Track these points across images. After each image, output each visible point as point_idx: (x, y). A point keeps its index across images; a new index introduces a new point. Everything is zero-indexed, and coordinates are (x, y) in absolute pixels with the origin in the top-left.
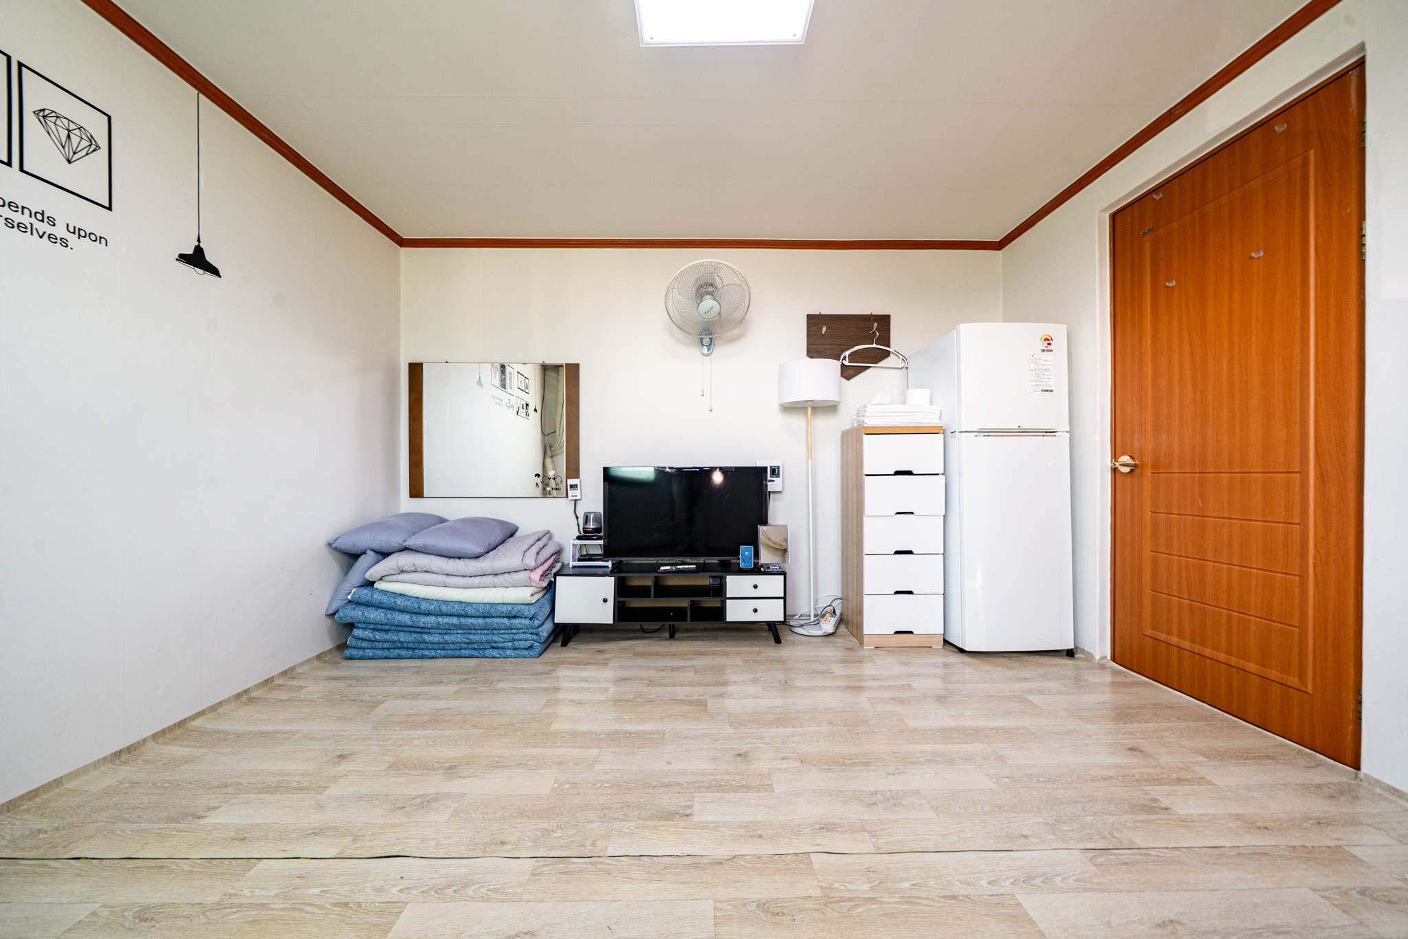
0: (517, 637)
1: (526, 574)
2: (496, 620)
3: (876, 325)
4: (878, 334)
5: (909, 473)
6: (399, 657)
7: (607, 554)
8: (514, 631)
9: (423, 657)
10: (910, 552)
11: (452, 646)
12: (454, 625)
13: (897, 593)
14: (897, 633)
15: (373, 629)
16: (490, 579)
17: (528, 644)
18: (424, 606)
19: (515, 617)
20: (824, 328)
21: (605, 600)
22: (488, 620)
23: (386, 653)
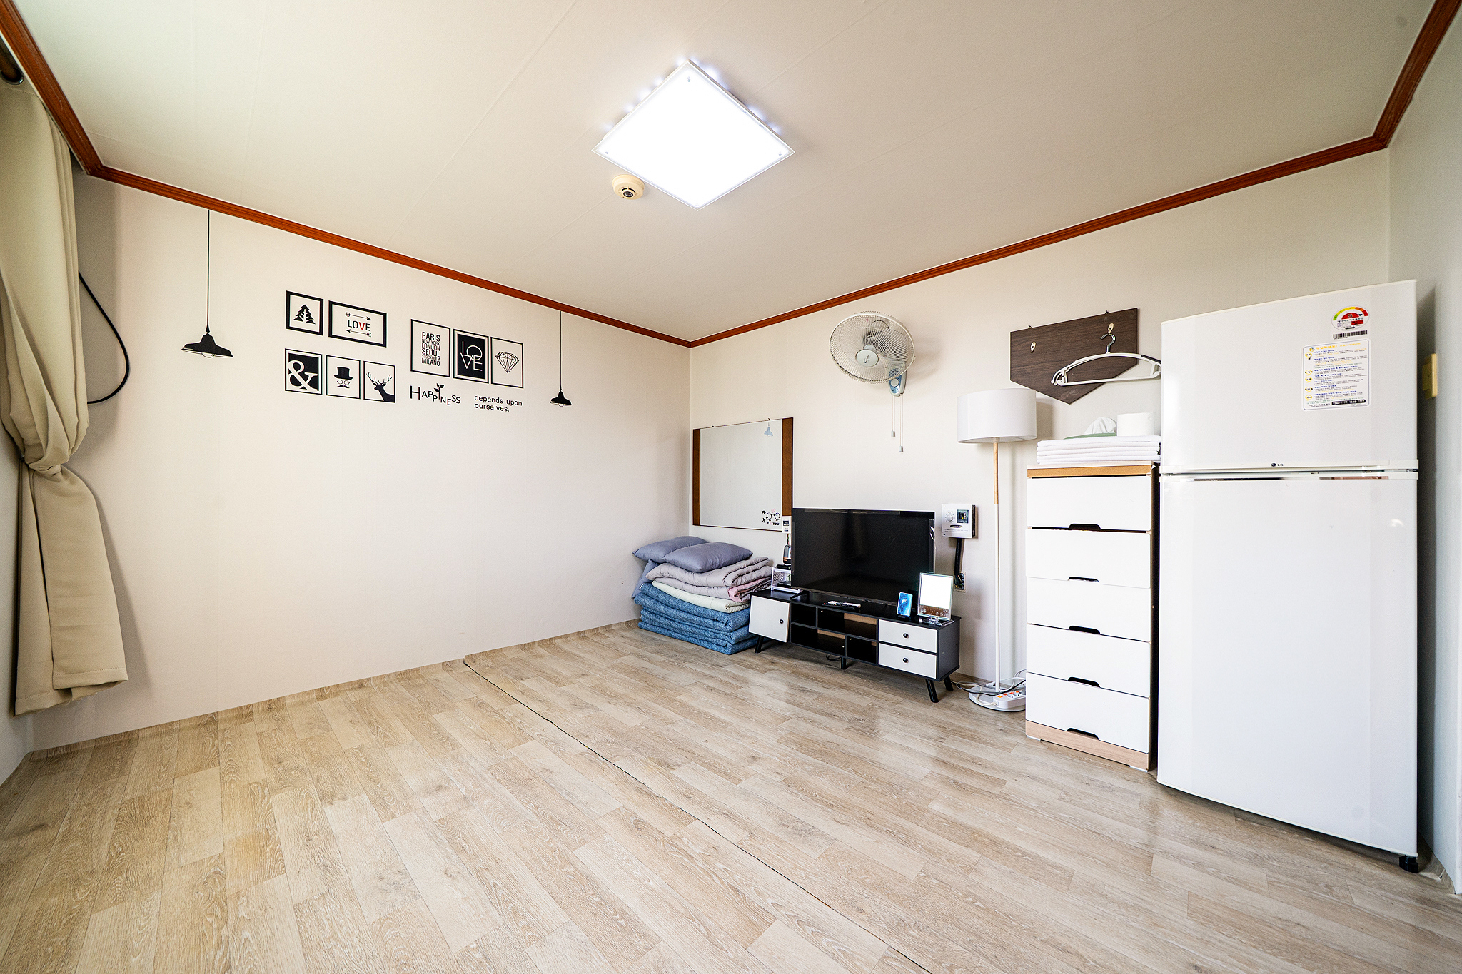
0: (718, 636)
1: (726, 589)
2: (706, 620)
3: (1111, 326)
4: (1113, 337)
5: (1095, 528)
6: (660, 633)
7: (794, 583)
8: (717, 631)
9: (671, 637)
10: (1095, 632)
11: (685, 633)
12: (684, 618)
13: (1072, 679)
14: (1070, 730)
15: (650, 612)
16: (705, 590)
17: (724, 643)
18: (671, 601)
19: (717, 621)
20: (1034, 345)
21: (782, 622)
22: (702, 619)
23: (655, 629)
